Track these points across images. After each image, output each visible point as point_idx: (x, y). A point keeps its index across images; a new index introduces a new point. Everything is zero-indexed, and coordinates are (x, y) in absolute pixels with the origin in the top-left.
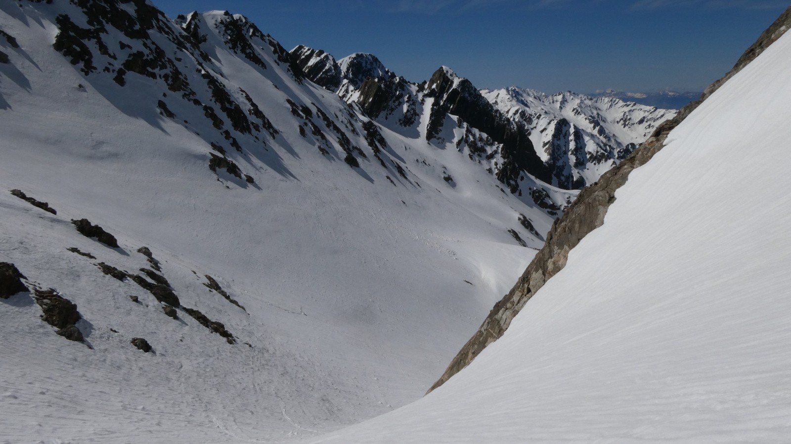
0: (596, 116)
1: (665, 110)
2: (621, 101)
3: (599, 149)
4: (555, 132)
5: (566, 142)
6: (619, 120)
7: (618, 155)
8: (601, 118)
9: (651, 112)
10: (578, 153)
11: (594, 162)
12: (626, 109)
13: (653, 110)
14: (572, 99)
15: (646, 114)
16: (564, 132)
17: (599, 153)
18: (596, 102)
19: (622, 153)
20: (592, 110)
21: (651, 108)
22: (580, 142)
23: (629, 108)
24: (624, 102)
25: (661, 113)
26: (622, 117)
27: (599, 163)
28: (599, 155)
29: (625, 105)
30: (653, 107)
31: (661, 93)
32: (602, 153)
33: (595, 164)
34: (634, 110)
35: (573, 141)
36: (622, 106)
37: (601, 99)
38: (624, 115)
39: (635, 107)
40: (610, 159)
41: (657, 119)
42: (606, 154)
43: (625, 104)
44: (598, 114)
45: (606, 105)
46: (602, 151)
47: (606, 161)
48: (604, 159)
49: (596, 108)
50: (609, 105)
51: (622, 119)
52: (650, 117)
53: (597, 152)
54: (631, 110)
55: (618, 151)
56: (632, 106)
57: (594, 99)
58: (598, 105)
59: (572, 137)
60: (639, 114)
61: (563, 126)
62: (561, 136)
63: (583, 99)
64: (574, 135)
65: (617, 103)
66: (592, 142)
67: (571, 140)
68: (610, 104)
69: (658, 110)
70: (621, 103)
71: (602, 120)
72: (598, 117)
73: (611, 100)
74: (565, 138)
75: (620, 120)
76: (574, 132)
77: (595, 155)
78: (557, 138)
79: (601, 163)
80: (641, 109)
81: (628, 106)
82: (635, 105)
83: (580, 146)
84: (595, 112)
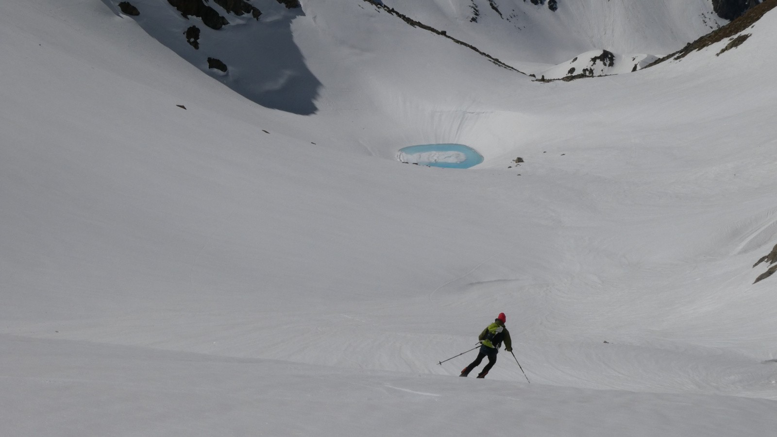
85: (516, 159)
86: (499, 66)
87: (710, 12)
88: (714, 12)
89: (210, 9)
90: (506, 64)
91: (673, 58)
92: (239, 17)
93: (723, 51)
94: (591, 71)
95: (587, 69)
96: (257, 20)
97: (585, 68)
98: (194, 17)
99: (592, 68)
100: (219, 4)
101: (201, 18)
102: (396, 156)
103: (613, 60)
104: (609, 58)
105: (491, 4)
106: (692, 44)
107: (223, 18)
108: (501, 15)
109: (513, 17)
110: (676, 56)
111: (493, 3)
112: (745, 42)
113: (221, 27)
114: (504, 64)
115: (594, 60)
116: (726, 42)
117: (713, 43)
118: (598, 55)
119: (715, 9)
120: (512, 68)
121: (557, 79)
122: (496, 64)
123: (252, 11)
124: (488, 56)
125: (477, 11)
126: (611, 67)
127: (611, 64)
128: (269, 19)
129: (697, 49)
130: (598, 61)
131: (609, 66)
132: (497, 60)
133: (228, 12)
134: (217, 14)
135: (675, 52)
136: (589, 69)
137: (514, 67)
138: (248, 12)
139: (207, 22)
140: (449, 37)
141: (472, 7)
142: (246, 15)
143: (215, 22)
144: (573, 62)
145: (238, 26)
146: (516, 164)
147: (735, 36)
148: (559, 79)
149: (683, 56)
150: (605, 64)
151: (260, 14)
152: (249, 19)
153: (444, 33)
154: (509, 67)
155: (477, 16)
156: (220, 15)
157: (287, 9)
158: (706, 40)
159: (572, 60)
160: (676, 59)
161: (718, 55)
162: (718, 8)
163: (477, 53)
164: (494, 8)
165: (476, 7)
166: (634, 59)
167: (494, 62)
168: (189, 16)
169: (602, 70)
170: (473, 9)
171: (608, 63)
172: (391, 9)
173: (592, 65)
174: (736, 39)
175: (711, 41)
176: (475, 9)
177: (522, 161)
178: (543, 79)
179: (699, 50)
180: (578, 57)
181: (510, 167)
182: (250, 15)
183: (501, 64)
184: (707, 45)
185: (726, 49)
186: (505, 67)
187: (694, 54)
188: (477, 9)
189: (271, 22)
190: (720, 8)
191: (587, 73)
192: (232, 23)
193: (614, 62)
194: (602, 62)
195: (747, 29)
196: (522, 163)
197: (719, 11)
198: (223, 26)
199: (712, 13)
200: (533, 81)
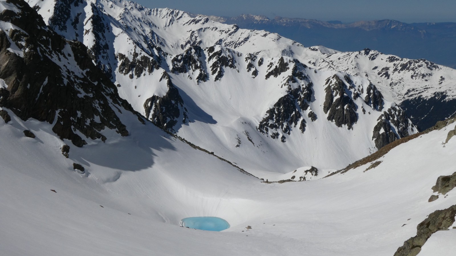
0: (150, 35)
1: (250, 30)
2: (186, 15)
3: (138, 50)
4: (55, 13)
5: (77, 35)
6: (184, 44)
7: (174, 65)
8: (158, 38)
9: (229, 32)
10: (100, 56)
11: (130, 73)
12: (195, 27)
13: (233, 30)
14: (112, 6)
15: (224, 36)
16: (73, 16)
17: (139, 58)
18: (150, 14)
19: (179, 61)
20: (143, 25)
21: (230, 27)
22: (104, 37)
23: (199, 26)
24: (191, 17)
25: (245, 36)
26: (189, 39)
27: (139, 76)
28: (139, 61)
29: (193, 21)
30: (232, 26)
31: (244, 17)
32: (144, 57)
33: (132, 77)
34: (205, 29)
35: (90, 33)
36: (189, 23)
37: (157, 10)
38: (192, 36)
39: (206, 25)
40: (158, 68)
41: (240, 44)
42: (151, 58)
43: (193, 19)
44: (152, 33)
45: (165, 19)
46: (144, 54)
47: (151, 71)
48: (147, 69)
49: (149, 23)
50: (169, 21)
51: (189, 42)
52: (229, 40)
53: (136, 55)
54: (202, 29)
55: (172, 58)
56: (203, 23)
57: (146, 10)
58: (152, 18)
59: (88, 26)
60: (214, 36)
61: (72, 5)
62: (68, 24)
63: (129, 8)
64: (92, 22)
65: (181, 17)
66: (125, 36)
67: (88, 32)
68: (171, 17)
69: (240, 31)
70: (186, 18)
71: (158, 42)
72: (153, 37)
73: (172, 12)
74: (75, 27)
75: (186, 44)
76: (93, 17)
77: (131, 60)
78: (59, 25)
79: (142, 74)
80: (217, 29)
81: (197, 22)
82: (207, 21)
83: (104, 44)
84: (148, 30)
85: (247, 227)
86: (243, 173)
87: (373, 147)
88: (376, 147)
89: (77, 136)
90: (248, 172)
91: (340, 172)
92: (93, 140)
93: (367, 169)
94: (304, 178)
95: (302, 177)
96: (104, 142)
97: (301, 177)
98: (67, 140)
99: (305, 177)
100: (82, 133)
101: (71, 140)
102: (180, 223)
103: (317, 172)
104: (315, 171)
105: (248, 138)
106: (351, 165)
107: (84, 141)
108: (254, 144)
109: (260, 145)
110: (341, 172)
111: (249, 137)
112: (379, 165)
113: (83, 146)
114: (246, 172)
115: (306, 172)
116: (369, 164)
117: (362, 165)
118: (309, 169)
119: (376, 146)
120: (251, 174)
121: (275, 182)
122: (242, 172)
123: (101, 137)
124: (237, 167)
125: (240, 141)
126: (315, 176)
127: (316, 175)
128: (111, 142)
129: (353, 168)
130: (308, 172)
131: (315, 175)
132: (243, 170)
133: (87, 137)
134: (81, 138)
135: (342, 169)
136: (303, 177)
137: (252, 174)
138: (99, 138)
139: (74, 143)
140: (215, 156)
141: (237, 139)
142: (97, 139)
143: (79, 143)
144: (294, 172)
145: (93, 145)
146: (247, 230)
147: (374, 162)
148: (276, 182)
149: (346, 171)
150: (312, 175)
151: (106, 139)
152: (99, 142)
153: (212, 153)
154: (249, 174)
155: (240, 144)
156: (82, 139)
157: (122, 137)
158: (358, 163)
159: (294, 171)
160: (342, 173)
161: (364, 172)
162: (378, 145)
163: (231, 165)
164: (250, 140)
165: (240, 139)
166: (329, 172)
167: (241, 171)
168: (64, 139)
169: (311, 178)
170: (237, 140)
171: (314, 174)
172: (183, 138)
173: (305, 175)
174: (375, 163)
175: (361, 164)
176: (239, 140)
177: (251, 228)
178: (267, 182)
179: (354, 168)
180: (297, 169)
181: (243, 231)
182: (100, 140)
183: (245, 172)
184: (359, 166)
185: (369, 169)
186: (246, 174)
187: (352, 170)
188: (240, 140)
189: (112, 144)
190: (379, 145)
191: (302, 179)
192: (89, 144)
193: (318, 173)
194: (311, 173)
195: (380, 158)
196: (250, 229)
197: (379, 147)
198: (84, 145)
199: (374, 148)
200: (261, 182)
